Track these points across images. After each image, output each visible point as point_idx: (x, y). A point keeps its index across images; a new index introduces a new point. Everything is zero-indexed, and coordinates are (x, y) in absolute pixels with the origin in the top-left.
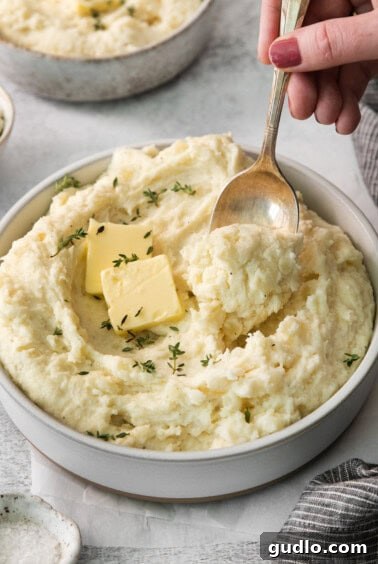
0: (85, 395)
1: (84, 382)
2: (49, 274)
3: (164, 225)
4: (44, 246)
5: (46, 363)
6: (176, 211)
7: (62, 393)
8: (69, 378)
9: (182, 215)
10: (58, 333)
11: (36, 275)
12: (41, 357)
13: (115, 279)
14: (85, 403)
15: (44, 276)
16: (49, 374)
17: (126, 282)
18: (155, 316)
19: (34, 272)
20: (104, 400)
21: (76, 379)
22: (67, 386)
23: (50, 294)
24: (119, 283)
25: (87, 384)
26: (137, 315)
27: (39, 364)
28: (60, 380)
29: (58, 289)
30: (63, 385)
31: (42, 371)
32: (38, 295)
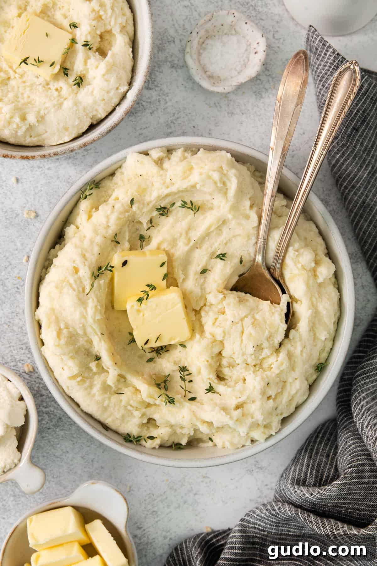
0: (122, 411)
1: (121, 401)
2: (87, 314)
3: (174, 242)
4: (80, 278)
5: (91, 386)
6: (184, 224)
7: (105, 409)
8: (109, 399)
9: (189, 229)
10: (98, 358)
11: (77, 316)
12: (87, 384)
13: (139, 311)
14: (123, 416)
15: (84, 317)
16: (94, 395)
17: (147, 314)
18: (170, 340)
19: (75, 311)
20: (137, 414)
21: (114, 398)
22: (108, 406)
23: (89, 330)
24: (141, 314)
25: (123, 403)
26: (156, 342)
27: (86, 389)
28: (103, 401)
29: (95, 326)
30: (106, 403)
31: (89, 394)
32: (80, 332)
